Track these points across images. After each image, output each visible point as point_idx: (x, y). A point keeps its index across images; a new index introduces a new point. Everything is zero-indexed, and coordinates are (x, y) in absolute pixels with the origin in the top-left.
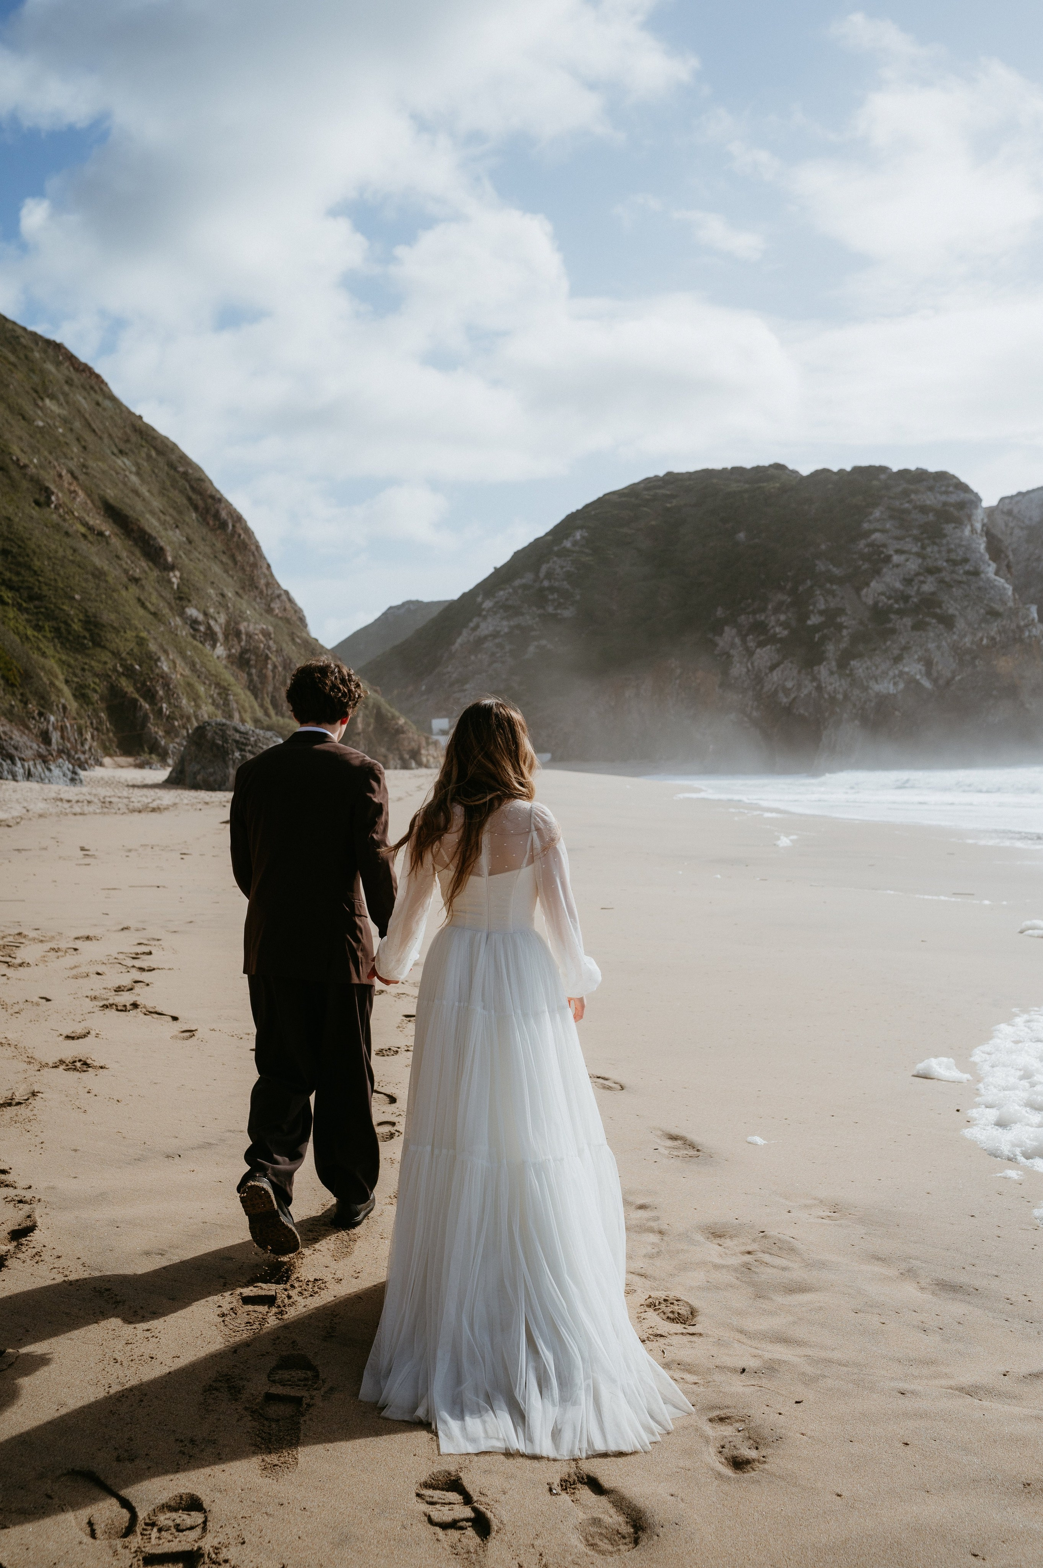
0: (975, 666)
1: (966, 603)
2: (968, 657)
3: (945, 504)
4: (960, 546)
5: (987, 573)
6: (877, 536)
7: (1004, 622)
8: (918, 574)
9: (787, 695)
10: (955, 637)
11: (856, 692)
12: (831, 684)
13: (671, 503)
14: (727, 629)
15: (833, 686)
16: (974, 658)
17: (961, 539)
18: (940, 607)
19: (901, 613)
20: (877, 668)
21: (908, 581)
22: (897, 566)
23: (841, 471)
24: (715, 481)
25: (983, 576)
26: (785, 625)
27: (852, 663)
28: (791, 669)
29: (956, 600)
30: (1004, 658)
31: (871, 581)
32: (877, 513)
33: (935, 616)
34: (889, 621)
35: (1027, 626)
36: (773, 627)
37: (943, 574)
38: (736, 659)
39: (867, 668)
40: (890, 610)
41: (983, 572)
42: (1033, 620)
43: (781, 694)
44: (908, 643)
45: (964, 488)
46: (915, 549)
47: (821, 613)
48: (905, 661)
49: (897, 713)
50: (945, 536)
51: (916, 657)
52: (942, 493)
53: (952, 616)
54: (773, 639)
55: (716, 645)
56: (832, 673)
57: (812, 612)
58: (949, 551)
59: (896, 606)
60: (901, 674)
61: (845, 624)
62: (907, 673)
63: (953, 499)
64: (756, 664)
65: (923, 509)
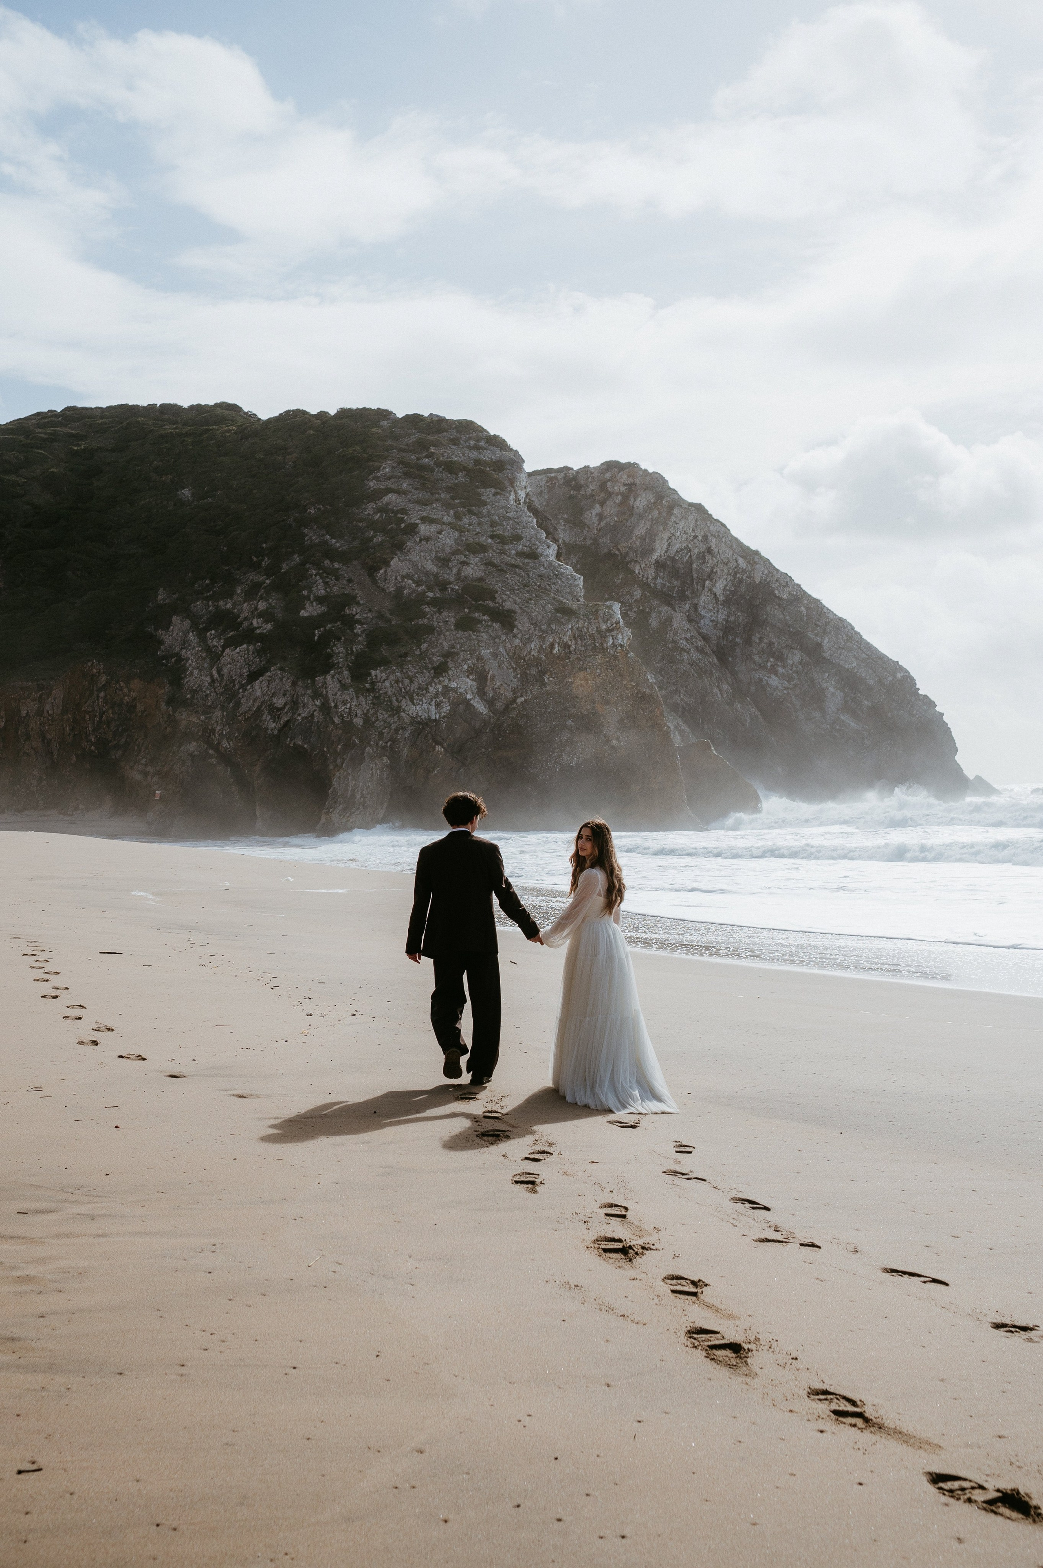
0: (543, 684)
1: (527, 595)
2: (534, 671)
3: (477, 462)
4: (506, 518)
5: (548, 556)
6: (391, 498)
7: (580, 625)
8: (455, 553)
9: (276, 718)
10: (517, 641)
11: (383, 715)
12: (344, 703)
13: (79, 445)
14: (174, 618)
15: (348, 705)
16: (543, 673)
17: (506, 508)
18: (493, 599)
19: (439, 604)
20: (412, 682)
21: (444, 562)
22: (427, 539)
23: (322, 415)
24: (140, 419)
25: (542, 559)
26: (266, 616)
27: (373, 672)
28: (281, 680)
29: (512, 590)
30: (582, 674)
31: (393, 558)
32: (387, 468)
33: (487, 611)
34: (423, 615)
35: (609, 630)
36: (246, 619)
37: (491, 554)
38: (192, 663)
39: (397, 682)
40: (421, 599)
41: (541, 555)
42: (618, 623)
43: (266, 717)
44: (453, 647)
45: (497, 442)
46: (446, 519)
47: (320, 600)
48: (450, 672)
49: (438, 748)
50: (484, 504)
51: (466, 667)
52: (470, 448)
53: (511, 612)
54: (249, 636)
55: (161, 642)
56: (344, 687)
57: (308, 598)
58: (493, 524)
59: (431, 595)
60: (447, 689)
61: (357, 617)
62: (455, 690)
63: (488, 455)
64: (225, 671)
65: (451, 468)
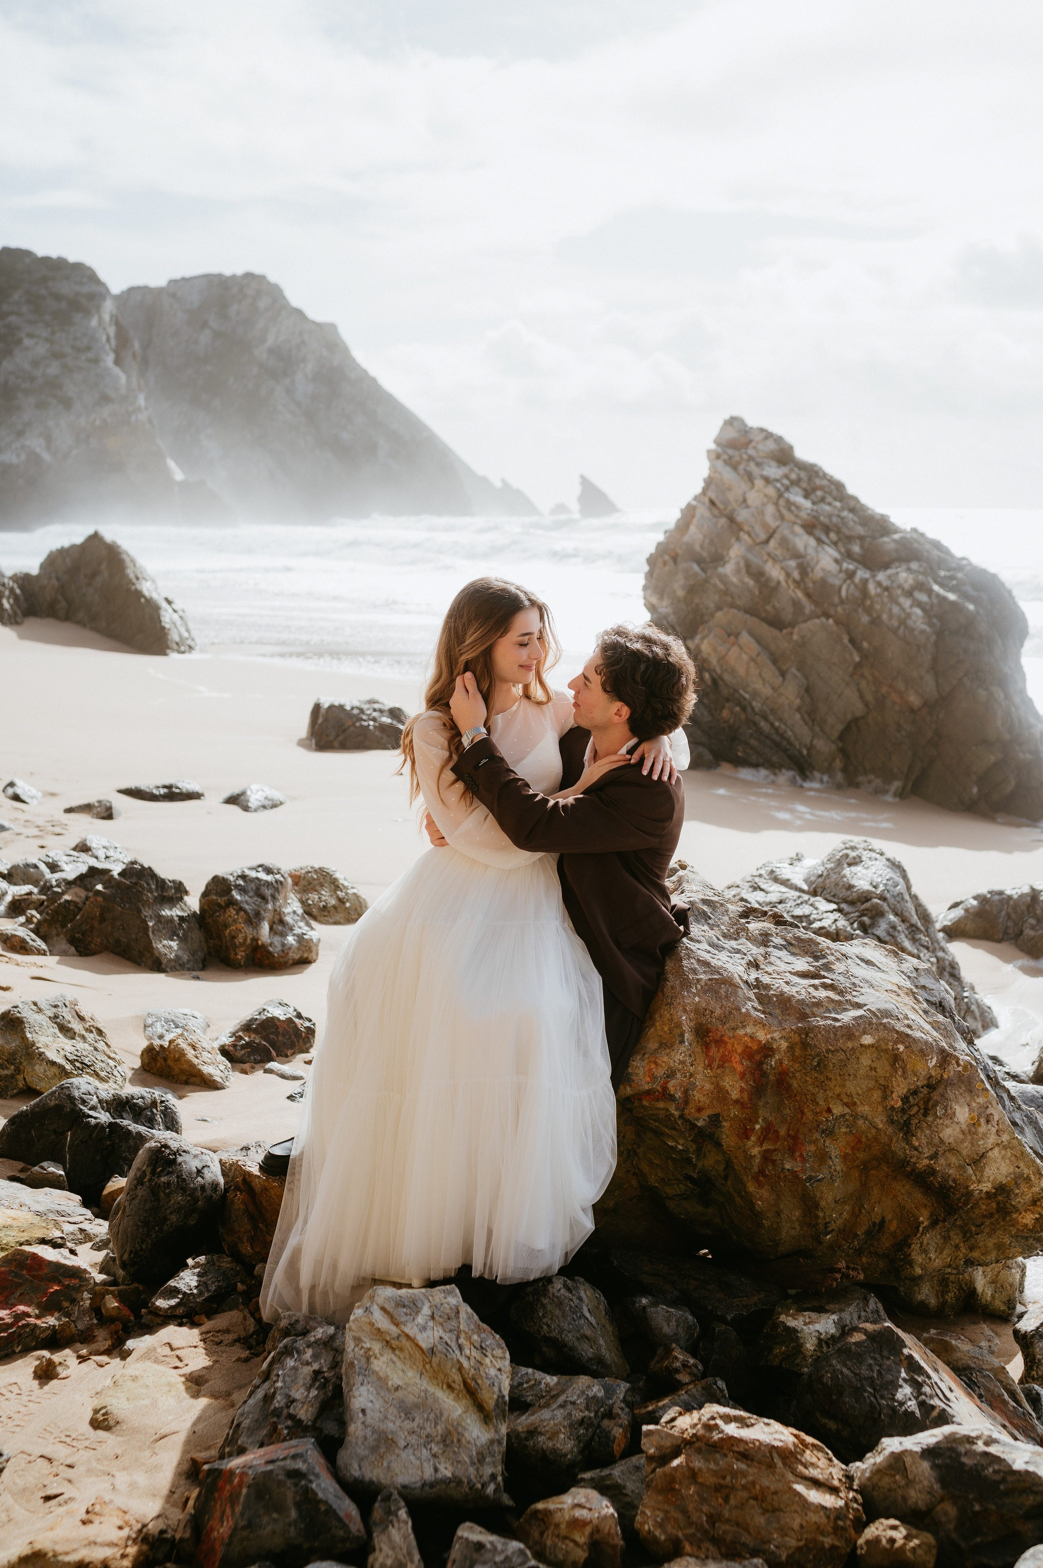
0: (89, 444)
1: (84, 388)
2: (83, 435)
3: (77, 294)
4: (86, 334)
5: (106, 362)
6: (12, 319)
7: (115, 407)
8: (45, 358)
10: (73, 418)
16: (89, 436)
17: (87, 328)
18: (61, 389)
19: (27, 392)
21: (36, 364)
22: (28, 348)
25: (102, 364)
29: (75, 384)
30: (114, 438)
32: (16, 296)
33: (56, 397)
34: (16, 398)
35: (135, 411)
37: (68, 359)
40: (17, 388)
41: (102, 361)
42: (141, 406)
44: (31, 419)
46: (44, 335)
48: (27, 436)
50: (74, 324)
51: (38, 432)
52: (78, 283)
53: (71, 398)
58: (76, 339)
59: (24, 385)
60: (23, 447)
62: (29, 447)
63: (85, 289)
65: (58, 297)
